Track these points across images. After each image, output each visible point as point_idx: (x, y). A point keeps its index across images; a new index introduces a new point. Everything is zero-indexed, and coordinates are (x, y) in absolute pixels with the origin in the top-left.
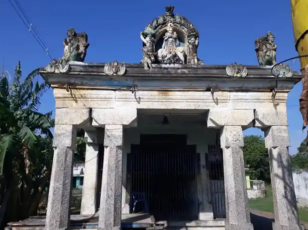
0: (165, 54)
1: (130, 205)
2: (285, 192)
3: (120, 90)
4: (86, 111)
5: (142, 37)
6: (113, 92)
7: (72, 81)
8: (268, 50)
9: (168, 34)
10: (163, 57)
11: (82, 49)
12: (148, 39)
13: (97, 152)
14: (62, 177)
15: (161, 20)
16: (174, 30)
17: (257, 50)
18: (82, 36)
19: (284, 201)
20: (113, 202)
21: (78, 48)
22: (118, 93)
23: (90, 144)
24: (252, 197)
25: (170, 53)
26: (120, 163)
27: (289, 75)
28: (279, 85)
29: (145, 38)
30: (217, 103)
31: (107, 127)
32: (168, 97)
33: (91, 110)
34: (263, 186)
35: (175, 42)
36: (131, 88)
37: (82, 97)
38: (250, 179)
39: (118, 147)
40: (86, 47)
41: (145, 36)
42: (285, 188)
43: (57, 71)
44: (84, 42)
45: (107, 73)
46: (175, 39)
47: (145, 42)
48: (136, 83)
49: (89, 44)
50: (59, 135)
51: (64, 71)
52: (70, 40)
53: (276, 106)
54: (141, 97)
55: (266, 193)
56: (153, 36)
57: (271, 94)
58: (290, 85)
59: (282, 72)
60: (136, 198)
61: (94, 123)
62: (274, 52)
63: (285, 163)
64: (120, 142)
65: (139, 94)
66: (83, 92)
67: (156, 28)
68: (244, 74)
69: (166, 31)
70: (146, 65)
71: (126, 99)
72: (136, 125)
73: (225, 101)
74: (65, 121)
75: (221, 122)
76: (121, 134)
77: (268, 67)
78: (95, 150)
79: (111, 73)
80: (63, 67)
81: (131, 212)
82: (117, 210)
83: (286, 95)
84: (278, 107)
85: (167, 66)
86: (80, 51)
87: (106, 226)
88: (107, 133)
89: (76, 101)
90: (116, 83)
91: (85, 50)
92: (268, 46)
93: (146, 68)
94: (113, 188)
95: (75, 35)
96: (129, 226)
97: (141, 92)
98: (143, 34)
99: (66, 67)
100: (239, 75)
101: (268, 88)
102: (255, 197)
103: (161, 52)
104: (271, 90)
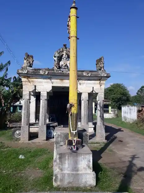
1: (49, 119)
2: (100, 115)
3: (46, 79)
4: (34, 87)
5: (54, 57)
6: (43, 80)
7: (29, 75)
8: (101, 64)
9: (64, 56)
10: (62, 65)
11: (31, 62)
13: (35, 98)
14: (26, 110)
15: (61, 50)
16: (66, 54)
17: (96, 64)
18: (31, 57)
19: (100, 118)
20: (44, 117)
21: (30, 62)
22: (45, 80)
23: (32, 95)
24: (110, 117)
25: (65, 64)
26: (46, 105)
27: (106, 75)
28: (102, 78)
30: (80, 85)
31: (41, 92)
32: (63, 82)
34: (116, 112)
36: (50, 78)
37: (32, 81)
38: (111, 108)
39: (45, 100)
41: (55, 57)
43: (23, 72)
44: (32, 59)
45: (41, 73)
46: (67, 58)
47: (55, 59)
48: (51, 77)
50: (25, 95)
51: (26, 72)
52: (26, 58)
53: (101, 86)
54: (53, 82)
55: (117, 116)
56: (58, 57)
57: (99, 81)
58: (106, 78)
59: (103, 74)
60: (51, 117)
61: (37, 91)
62: (103, 65)
63: (101, 106)
64: (46, 98)
65: (53, 80)
66: (32, 79)
67: (59, 53)
68: (90, 75)
69: (63, 54)
71: (48, 82)
72: (51, 92)
73: (83, 84)
74: (26, 90)
77: (99, 71)
79: (43, 73)
81: (49, 121)
82: (45, 120)
83: (105, 82)
85: (63, 70)
86: (31, 63)
87: (42, 125)
88: (41, 94)
89: (30, 83)
90: (44, 76)
91: (33, 62)
92: (101, 62)
93: (55, 71)
94: (44, 113)
95: (28, 55)
96: (49, 125)
98: (54, 56)
99: (27, 71)
100: (88, 75)
101: (99, 79)
102: (111, 118)
103: (61, 63)
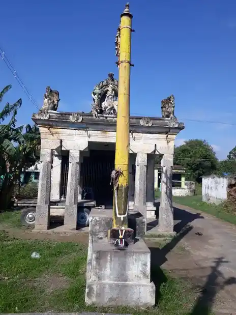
0: (107, 106)
1: (82, 195)
2: (166, 191)
3: (78, 129)
4: (59, 142)
5: (92, 95)
6: (74, 131)
7: (51, 123)
8: (169, 107)
9: (109, 93)
10: (106, 108)
11: (56, 102)
12: (96, 96)
14: (46, 179)
15: (105, 83)
16: (113, 90)
17: (162, 108)
18: (56, 93)
19: (165, 195)
21: (53, 102)
22: (78, 132)
23: (56, 156)
25: (110, 105)
26: (78, 171)
27: (176, 126)
28: (171, 131)
29: (94, 95)
30: (134, 140)
31: (70, 151)
32: (107, 135)
33: (61, 141)
34: (193, 186)
35: (113, 98)
36: (86, 129)
37: (56, 133)
38: (185, 180)
39: (77, 163)
40: (58, 101)
42: (166, 188)
43: (42, 118)
44: (57, 98)
46: (113, 96)
47: (95, 98)
48: (88, 126)
49: (60, 100)
50: (44, 155)
51: (46, 118)
52: (48, 96)
54: (91, 134)
55: (195, 193)
56: (100, 94)
57: (166, 136)
58: (177, 131)
59: (172, 124)
60: (86, 191)
61: (63, 149)
62: (173, 108)
63: (169, 175)
64: (78, 160)
65: (90, 132)
66: (56, 130)
67: (101, 88)
68: (150, 125)
69: (108, 90)
70: (94, 115)
71: (82, 135)
72: (87, 150)
73: (139, 139)
74: (47, 147)
75: (135, 151)
76: (79, 155)
77: (167, 119)
78: (60, 160)
79: (73, 121)
80: (46, 116)
81: (82, 199)
82: (75, 196)
83: (175, 136)
84: (169, 143)
85: (107, 115)
86: (55, 104)
87: (70, 205)
88: (71, 155)
89: (53, 135)
90: (76, 125)
91: (58, 103)
92: (170, 105)
93: (94, 117)
94: (74, 185)
95: (51, 91)
96: (82, 205)
97: (91, 132)
98: (93, 93)
99: (48, 116)
100: (147, 125)
103: (105, 104)
104: (166, 133)
